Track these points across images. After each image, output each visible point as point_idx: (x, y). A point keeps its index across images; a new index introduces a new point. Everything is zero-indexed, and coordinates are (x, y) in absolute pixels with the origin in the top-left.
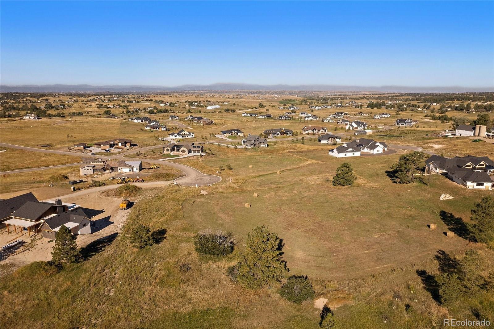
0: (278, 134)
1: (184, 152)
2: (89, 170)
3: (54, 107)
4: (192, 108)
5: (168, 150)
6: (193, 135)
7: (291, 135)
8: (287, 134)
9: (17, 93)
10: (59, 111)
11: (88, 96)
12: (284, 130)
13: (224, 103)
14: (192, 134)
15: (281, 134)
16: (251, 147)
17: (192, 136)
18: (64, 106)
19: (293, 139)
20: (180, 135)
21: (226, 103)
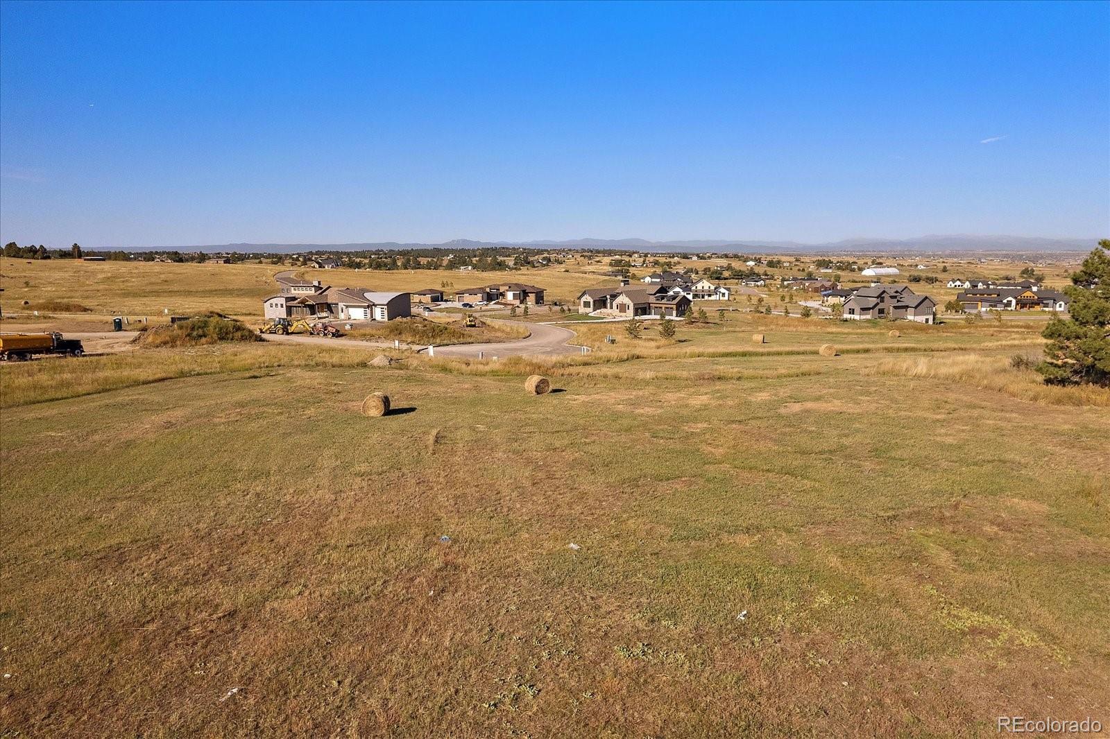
0: (1009, 304)
1: (623, 308)
2: (279, 306)
3: (529, 263)
4: (822, 271)
5: (587, 304)
6: (727, 292)
7: (1062, 309)
8: (1046, 305)
9: (504, 248)
12: (1034, 293)
13: (916, 266)
14: (722, 290)
15: (1022, 304)
16: (863, 317)
18: (549, 260)
20: (691, 290)
21: (922, 267)
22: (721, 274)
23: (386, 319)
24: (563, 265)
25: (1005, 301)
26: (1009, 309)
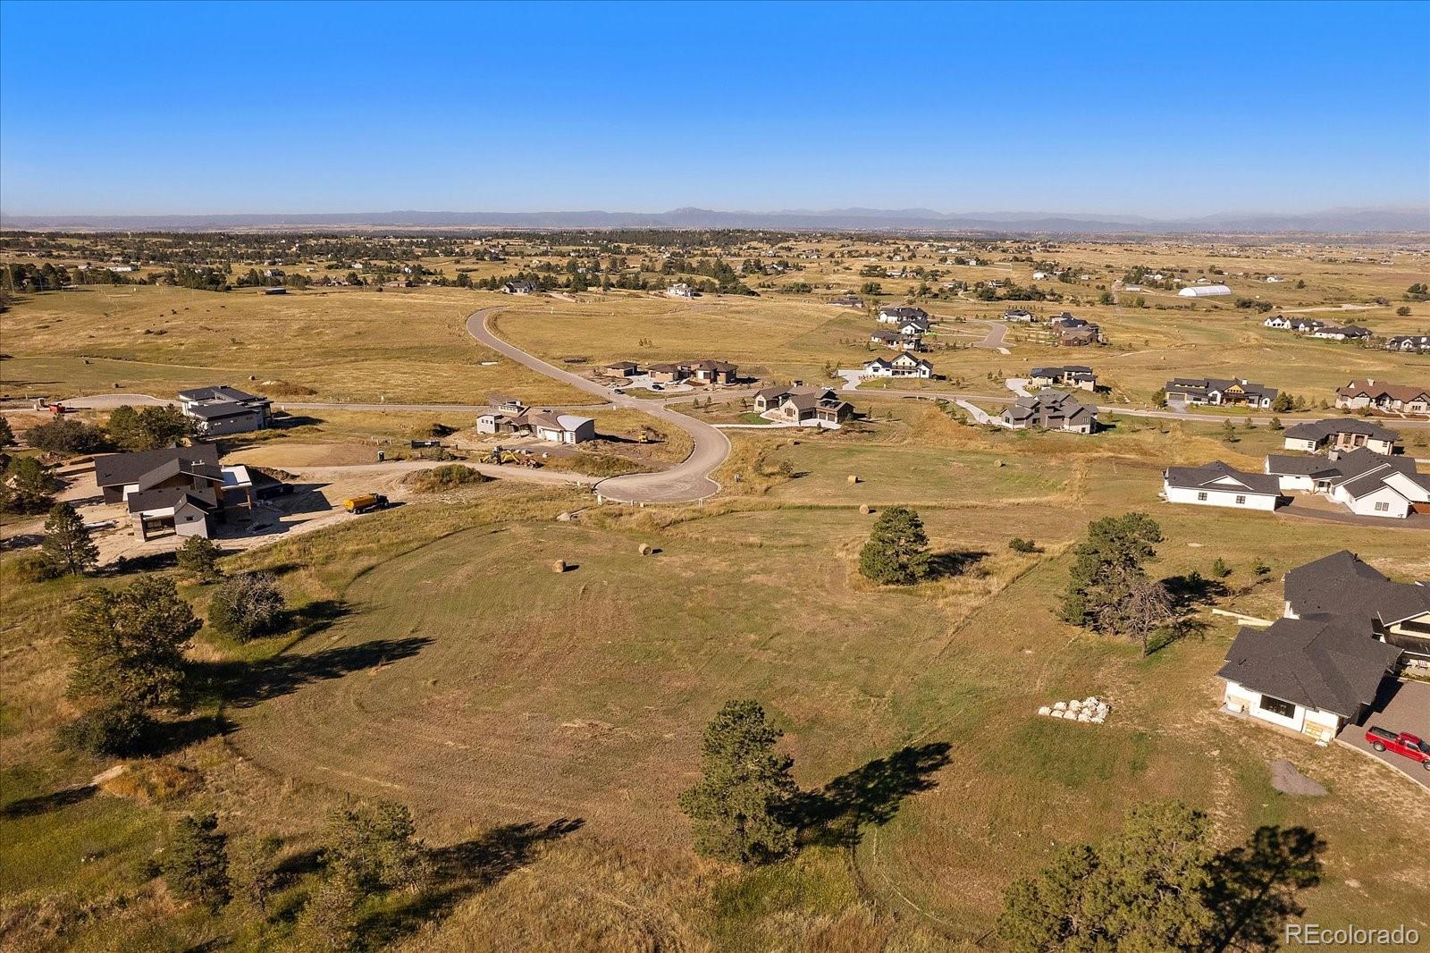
0: (1214, 398)
1: (790, 412)
3: (760, 269)
4: (1128, 289)
5: (761, 404)
6: (928, 370)
7: (1267, 406)
8: (1252, 401)
10: (769, 277)
11: (890, 241)
12: (1242, 387)
13: (1266, 278)
14: (923, 368)
15: (1227, 397)
16: (1017, 426)
17: (924, 373)
18: (786, 265)
19: (1227, 421)
21: (1273, 280)
22: (994, 293)
23: (574, 442)
24: (803, 273)
25: (1210, 395)
26: (1214, 403)
